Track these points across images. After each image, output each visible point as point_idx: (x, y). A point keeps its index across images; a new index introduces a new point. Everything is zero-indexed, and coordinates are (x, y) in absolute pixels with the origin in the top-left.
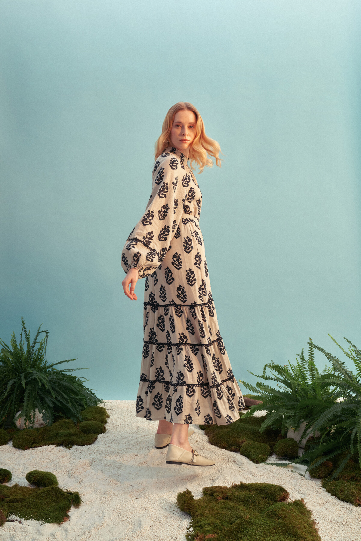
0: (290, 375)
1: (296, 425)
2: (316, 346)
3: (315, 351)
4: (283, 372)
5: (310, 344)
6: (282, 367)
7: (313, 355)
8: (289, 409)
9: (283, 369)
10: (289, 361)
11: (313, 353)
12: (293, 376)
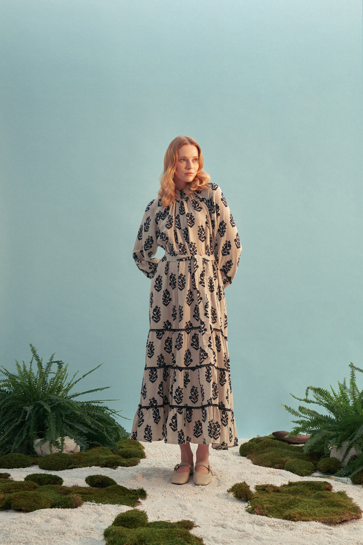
0: (332, 399)
1: (339, 444)
2: (357, 368)
3: (357, 373)
4: (325, 396)
5: (352, 366)
6: (324, 390)
7: (354, 379)
8: (331, 431)
9: (325, 392)
10: (330, 385)
11: (354, 377)
12: (335, 400)
